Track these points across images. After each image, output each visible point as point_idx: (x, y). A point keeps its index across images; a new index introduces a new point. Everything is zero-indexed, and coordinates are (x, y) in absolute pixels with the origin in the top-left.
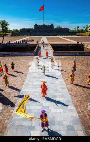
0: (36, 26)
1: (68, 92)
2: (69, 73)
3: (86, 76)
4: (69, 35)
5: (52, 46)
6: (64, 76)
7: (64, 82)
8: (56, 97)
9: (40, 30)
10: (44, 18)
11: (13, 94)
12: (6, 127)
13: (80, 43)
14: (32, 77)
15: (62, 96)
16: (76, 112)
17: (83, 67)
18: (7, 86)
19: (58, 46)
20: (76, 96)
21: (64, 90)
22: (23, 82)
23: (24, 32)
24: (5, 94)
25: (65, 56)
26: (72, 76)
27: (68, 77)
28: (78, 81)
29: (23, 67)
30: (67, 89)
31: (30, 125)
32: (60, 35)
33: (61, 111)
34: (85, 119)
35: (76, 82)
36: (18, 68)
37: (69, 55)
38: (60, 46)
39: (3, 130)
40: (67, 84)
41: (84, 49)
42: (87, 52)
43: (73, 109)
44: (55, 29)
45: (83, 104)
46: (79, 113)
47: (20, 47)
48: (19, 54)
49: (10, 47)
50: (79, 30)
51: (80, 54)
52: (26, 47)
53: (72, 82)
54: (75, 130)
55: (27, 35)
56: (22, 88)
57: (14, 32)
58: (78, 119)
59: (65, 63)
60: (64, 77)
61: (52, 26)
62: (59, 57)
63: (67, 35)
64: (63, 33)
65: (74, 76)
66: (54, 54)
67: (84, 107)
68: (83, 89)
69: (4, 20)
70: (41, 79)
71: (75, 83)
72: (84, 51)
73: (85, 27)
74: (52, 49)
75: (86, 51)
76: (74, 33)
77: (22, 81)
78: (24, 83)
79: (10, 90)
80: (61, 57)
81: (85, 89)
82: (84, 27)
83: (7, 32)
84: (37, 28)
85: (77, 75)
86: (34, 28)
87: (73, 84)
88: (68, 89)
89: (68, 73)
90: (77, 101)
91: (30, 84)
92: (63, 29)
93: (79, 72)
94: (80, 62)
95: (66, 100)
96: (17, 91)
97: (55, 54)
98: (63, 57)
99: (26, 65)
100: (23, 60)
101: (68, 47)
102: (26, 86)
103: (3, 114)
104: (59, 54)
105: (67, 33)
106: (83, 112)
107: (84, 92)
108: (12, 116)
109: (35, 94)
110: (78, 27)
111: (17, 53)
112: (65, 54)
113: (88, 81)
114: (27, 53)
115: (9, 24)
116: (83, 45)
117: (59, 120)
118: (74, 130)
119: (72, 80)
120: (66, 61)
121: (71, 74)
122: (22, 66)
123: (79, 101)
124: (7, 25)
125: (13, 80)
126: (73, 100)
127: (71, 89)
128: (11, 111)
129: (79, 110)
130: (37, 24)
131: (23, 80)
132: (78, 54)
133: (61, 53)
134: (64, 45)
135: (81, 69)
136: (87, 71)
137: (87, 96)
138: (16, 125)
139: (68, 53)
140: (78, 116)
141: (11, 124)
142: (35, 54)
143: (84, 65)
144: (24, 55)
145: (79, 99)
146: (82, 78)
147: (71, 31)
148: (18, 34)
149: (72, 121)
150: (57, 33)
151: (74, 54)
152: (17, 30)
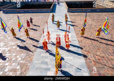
1: (78, 43)
2: (81, 28)
3: (95, 30)
5: (66, 3)
6: (76, 30)
7: (75, 35)
11: (33, 44)
12: (28, 68)
17: (93, 22)
18: (28, 37)
19: (72, 3)
24: (26, 44)
25: (78, 12)
26: (83, 30)
27: (79, 31)
28: (88, 34)
29: (41, 22)
30: (77, 41)
31: (47, 67)
33: (72, 58)
34: (91, 64)
35: (86, 35)
37: (81, 11)
38: (74, 3)
39: (26, 70)
40: (78, 37)
42: (99, 9)
48: (37, 11)
49: (29, 5)
52: (43, 5)
53: (83, 35)
56: (41, 40)
58: (85, 64)
59: (77, 19)
62: (72, 13)
65: (85, 30)
66: (68, 11)
67: (91, 55)
68: (91, 41)
71: (85, 37)
72: (96, 8)
74: (67, 6)
77: (40, 34)
79: (30, 41)
80: (74, 13)
81: (93, 41)
85: (88, 30)
87: (83, 37)
88: (79, 41)
89: (79, 28)
93: (90, 27)
94: (91, 18)
96: (36, 42)
97: (69, 11)
98: (76, 14)
99: (43, 21)
100: (40, 17)
101: (81, 4)
103: (26, 59)
107: (92, 43)
108: (33, 60)
109: (51, 45)
111: (36, 11)
113: (97, 34)
118: (81, 72)
119: (82, 34)
120: (79, 17)
121: (82, 29)
123: (87, 51)
125: (33, 33)
127: (81, 41)
128: (32, 57)
132: (90, 10)
133: (75, 10)
134: (78, 3)
135: (91, 25)
136: (96, 26)
137: (94, 47)
138: (36, 67)
139: (81, 10)
140: (85, 62)
141: (32, 66)
142: (52, 11)
143: (95, 20)
144: (41, 11)
145: (87, 49)
146: (91, 32)
149: (80, 65)
151: (86, 10)
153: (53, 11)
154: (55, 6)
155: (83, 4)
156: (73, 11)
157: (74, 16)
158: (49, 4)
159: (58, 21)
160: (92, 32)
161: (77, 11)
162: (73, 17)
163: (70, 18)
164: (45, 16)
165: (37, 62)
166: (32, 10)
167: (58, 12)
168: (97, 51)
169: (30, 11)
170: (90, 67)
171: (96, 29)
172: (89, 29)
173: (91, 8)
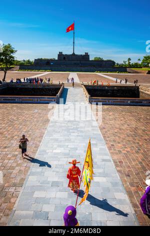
0: (60, 55)
1: (114, 167)
3: (146, 140)
4: (115, 71)
5: (86, 88)
6: (108, 139)
7: (107, 150)
9: (66, 63)
10: (74, 43)
11: (17, 168)
13: (133, 84)
14: (51, 139)
15: (105, 175)
16: (131, 205)
17: (139, 124)
19: (96, 88)
20: (129, 176)
21: (108, 163)
22: (35, 147)
23: (41, 64)
25: (109, 105)
27: (114, 141)
28: (132, 148)
29: (37, 121)
30: (113, 162)
32: (100, 71)
35: (129, 149)
36: (28, 123)
37: (114, 103)
38: (99, 88)
40: (112, 154)
41: (141, 94)
42: (146, 100)
43: (124, 198)
44: (92, 61)
46: (135, 206)
48: (30, 100)
49: (16, 89)
50: (131, 64)
51: (134, 102)
52: (42, 89)
55: (46, 70)
57: (24, 64)
58: (134, 218)
59: (108, 117)
60: (107, 141)
61: (87, 56)
63: (111, 71)
64: (105, 69)
66: (89, 101)
69: (9, 44)
70: (67, 144)
72: (140, 98)
73: (142, 60)
74: (87, 94)
75: (143, 99)
76: (122, 69)
77: (34, 145)
78: (37, 150)
81: (144, 163)
82: (139, 60)
83: (12, 64)
84: (63, 59)
85: (131, 139)
86: (57, 59)
88: (115, 162)
89: (114, 135)
90: (132, 185)
91: (47, 151)
92: (105, 61)
93: (134, 133)
94: (133, 116)
95: (111, 182)
98: (105, 107)
99: (41, 119)
100: (36, 111)
101: (113, 90)
102: (40, 154)
104: (98, 101)
105: (111, 69)
107: (143, 167)
108: (14, 209)
109: (57, 170)
110: (129, 59)
111: (28, 99)
114: (44, 98)
115: (16, 51)
116: (138, 88)
117: (99, 219)
120: (111, 114)
122: (35, 120)
123: (135, 185)
124: (12, 52)
126: (124, 181)
127: (120, 162)
129: (136, 201)
130: (62, 53)
131: (36, 144)
132: (131, 102)
133: (102, 101)
134: (107, 88)
135: (136, 128)
136: (146, 132)
139: (114, 101)
140: (134, 212)
142: (59, 101)
143: (141, 120)
144: (39, 101)
145: (135, 181)
146: (138, 143)
147: (118, 65)
148: (30, 67)
149: (123, 221)
150: (95, 68)
151: (124, 102)
152: (29, 61)
154: (65, 91)
155: (116, 90)
158: (53, 89)
160: (140, 143)
161: (107, 102)
164: (45, 110)
165: (24, 213)
166: (20, 98)
169: (16, 99)
172: (132, 136)
173: (131, 99)
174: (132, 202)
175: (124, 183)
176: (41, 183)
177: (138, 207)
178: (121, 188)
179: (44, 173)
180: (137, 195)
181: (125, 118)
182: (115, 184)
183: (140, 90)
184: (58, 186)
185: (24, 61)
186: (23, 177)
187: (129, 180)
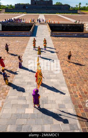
1: (62, 74)
2: (65, 55)
4: (70, 13)
5: (49, 25)
6: (60, 58)
8: (50, 78)
13: (80, 23)
14: (27, 59)
15: (56, 78)
16: (69, 93)
17: (80, 49)
19: (56, 25)
20: (70, 78)
25: (63, 37)
27: (64, 59)
29: (19, 48)
30: (62, 72)
31: (25, 103)
32: (60, 13)
34: (76, 98)
36: (13, 49)
37: (67, 36)
38: (58, 25)
40: (62, 67)
42: (87, 33)
43: (66, 89)
44: (55, 5)
45: (76, 85)
46: (71, 93)
47: (15, 26)
50: (81, 7)
51: (79, 35)
52: (21, 26)
54: (66, 108)
55: (23, 12)
56: (17, 70)
57: (8, 8)
58: (69, 99)
59: (62, 45)
61: (51, 1)
62: (56, 38)
63: (67, 13)
64: (63, 11)
66: (51, 34)
67: (76, 88)
68: (78, 71)
72: (84, 32)
74: (50, 29)
76: (75, 11)
77: (17, 63)
80: (58, 38)
82: (87, 4)
84: (34, 4)
86: (30, 4)
88: (63, 71)
90: (71, 83)
91: (25, 66)
92: (63, 5)
94: (78, 44)
95: (60, 82)
97: (53, 35)
98: (61, 38)
99: (21, 46)
100: (18, 41)
101: (67, 27)
104: (56, 35)
105: (67, 11)
106: (75, 92)
107: (78, 74)
108: (8, 95)
109: (30, 76)
110: (80, 4)
112: (63, 35)
114: (22, 33)
117: (51, 99)
120: (64, 43)
122: (17, 47)
123: (73, 83)
125: (8, 61)
126: (66, 81)
127: (66, 71)
128: (7, 91)
129: (72, 90)
132: (77, 35)
133: (59, 34)
134: (63, 25)
135: (78, 52)
136: (83, 54)
137: (80, 78)
138: (11, 103)
139: (67, 34)
140: (70, 96)
141: (7, 103)
142: (31, 34)
143: (82, 47)
144: (19, 35)
145: (73, 81)
147: (72, 8)
148: (12, 10)
149: (64, 100)
150: (56, 11)
151: (73, 35)
152: (11, 5)
153: (34, 34)
154: (36, 28)
155: (69, 27)
156: (57, 36)
157: (58, 41)
158: (28, 26)
159: (39, 47)
160: (79, 61)
162: (57, 43)
163: (53, 44)
164: (23, 41)
165: (13, 97)
167: (39, 35)
168: (84, 83)
169: (5, 34)
170: (76, 102)
171: (83, 57)
172: (75, 57)
173: (78, 33)
174: (69, 91)
175: (67, 82)
176: (21, 83)
177: (72, 93)
178: (65, 84)
179: (23, 77)
180: (73, 88)
181: (72, 46)
182: (61, 83)
183: (84, 26)
184: (31, 84)
185: (8, 5)
186: (11, 80)
187: (69, 81)
